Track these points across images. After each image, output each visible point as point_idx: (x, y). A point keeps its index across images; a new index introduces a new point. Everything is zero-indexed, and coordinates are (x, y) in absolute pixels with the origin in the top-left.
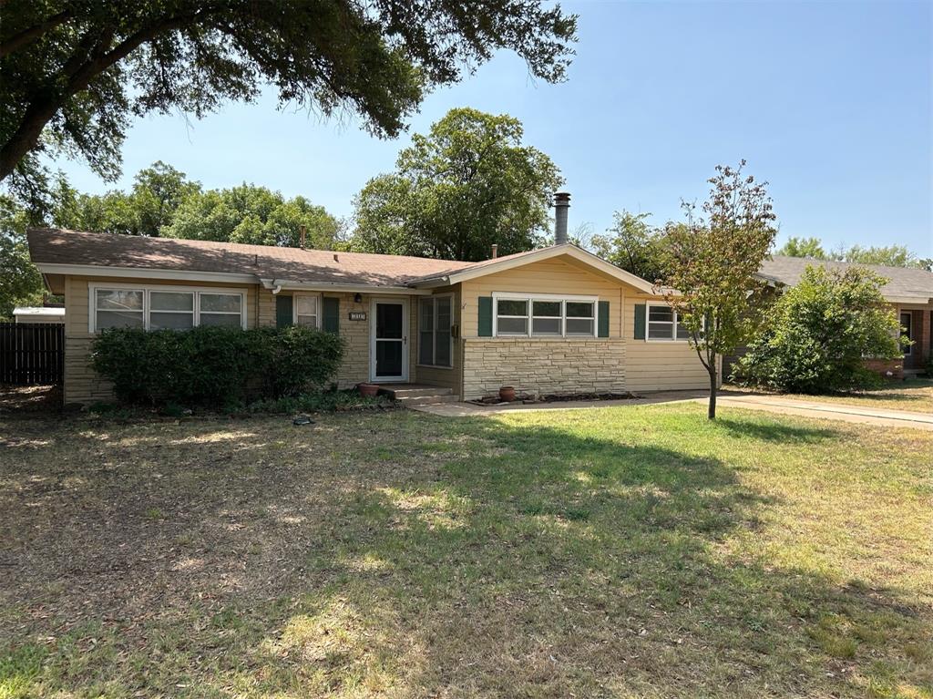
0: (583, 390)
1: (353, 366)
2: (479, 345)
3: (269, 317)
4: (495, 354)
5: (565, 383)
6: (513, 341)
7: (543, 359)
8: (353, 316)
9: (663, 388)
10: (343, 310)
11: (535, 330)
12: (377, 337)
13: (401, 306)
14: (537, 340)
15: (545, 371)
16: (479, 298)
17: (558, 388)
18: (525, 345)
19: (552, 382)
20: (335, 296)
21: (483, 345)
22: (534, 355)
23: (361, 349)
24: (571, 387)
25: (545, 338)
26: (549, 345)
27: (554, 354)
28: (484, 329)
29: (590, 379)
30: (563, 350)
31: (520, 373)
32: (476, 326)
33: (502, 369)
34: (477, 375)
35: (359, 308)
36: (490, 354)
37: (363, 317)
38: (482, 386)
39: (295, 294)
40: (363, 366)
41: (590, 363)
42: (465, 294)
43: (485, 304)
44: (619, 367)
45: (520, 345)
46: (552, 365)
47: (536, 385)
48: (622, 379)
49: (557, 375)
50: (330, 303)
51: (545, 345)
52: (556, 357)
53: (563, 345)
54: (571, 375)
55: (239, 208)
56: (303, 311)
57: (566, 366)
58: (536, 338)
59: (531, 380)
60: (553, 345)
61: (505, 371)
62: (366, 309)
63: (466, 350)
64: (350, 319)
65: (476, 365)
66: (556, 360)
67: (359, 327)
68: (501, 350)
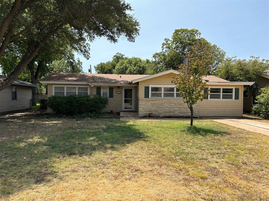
0: (182, 115)
1: (117, 106)
2: (144, 100)
3: (95, 92)
4: (149, 103)
5: (175, 113)
6: (156, 99)
7: (166, 105)
8: (117, 92)
9: (215, 115)
10: (115, 91)
11: (164, 96)
12: (125, 98)
13: (132, 89)
14: (164, 99)
15: (168, 109)
16: (145, 87)
17: (172, 114)
18: (160, 100)
19: (170, 112)
20: (113, 87)
21: (145, 100)
22: (163, 104)
23: (119, 101)
24: (177, 114)
25: (167, 98)
26: (169, 101)
27: (170, 103)
28: (147, 95)
29: (185, 112)
30: (174, 102)
31: (158, 109)
32: (144, 95)
33: (152, 108)
34: (143, 109)
35: (119, 90)
36: (148, 103)
37: (120, 92)
38: (145, 113)
39: (102, 87)
40: (120, 106)
41: (185, 107)
42: (140, 86)
43: (147, 89)
44: (196, 108)
45: (158, 100)
46: (170, 107)
47: (164, 113)
48: (198, 112)
49: (172, 110)
50: (111, 89)
51: (167, 101)
52: (171, 104)
53: (174, 101)
54: (177, 110)
55: (130, 63)
56: (104, 91)
57: (175, 107)
58: (164, 98)
59: (162, 111)
60: (170, 101)
61: (153, 108)
62: (121, 90)
63: (139, 102)
64: (116, 93)
65: (143, 106)
66: (172, 105)
67: (119, 95)
68: (151, 102)
